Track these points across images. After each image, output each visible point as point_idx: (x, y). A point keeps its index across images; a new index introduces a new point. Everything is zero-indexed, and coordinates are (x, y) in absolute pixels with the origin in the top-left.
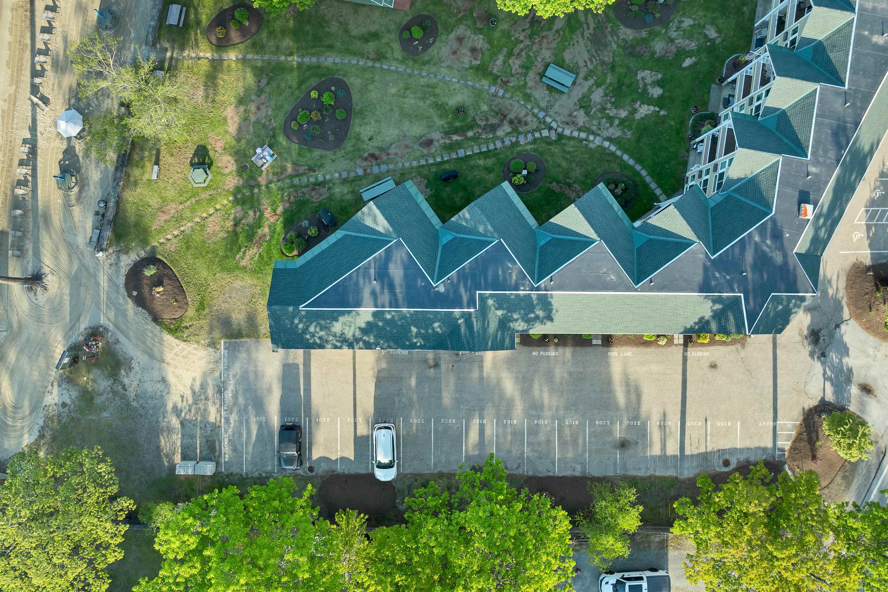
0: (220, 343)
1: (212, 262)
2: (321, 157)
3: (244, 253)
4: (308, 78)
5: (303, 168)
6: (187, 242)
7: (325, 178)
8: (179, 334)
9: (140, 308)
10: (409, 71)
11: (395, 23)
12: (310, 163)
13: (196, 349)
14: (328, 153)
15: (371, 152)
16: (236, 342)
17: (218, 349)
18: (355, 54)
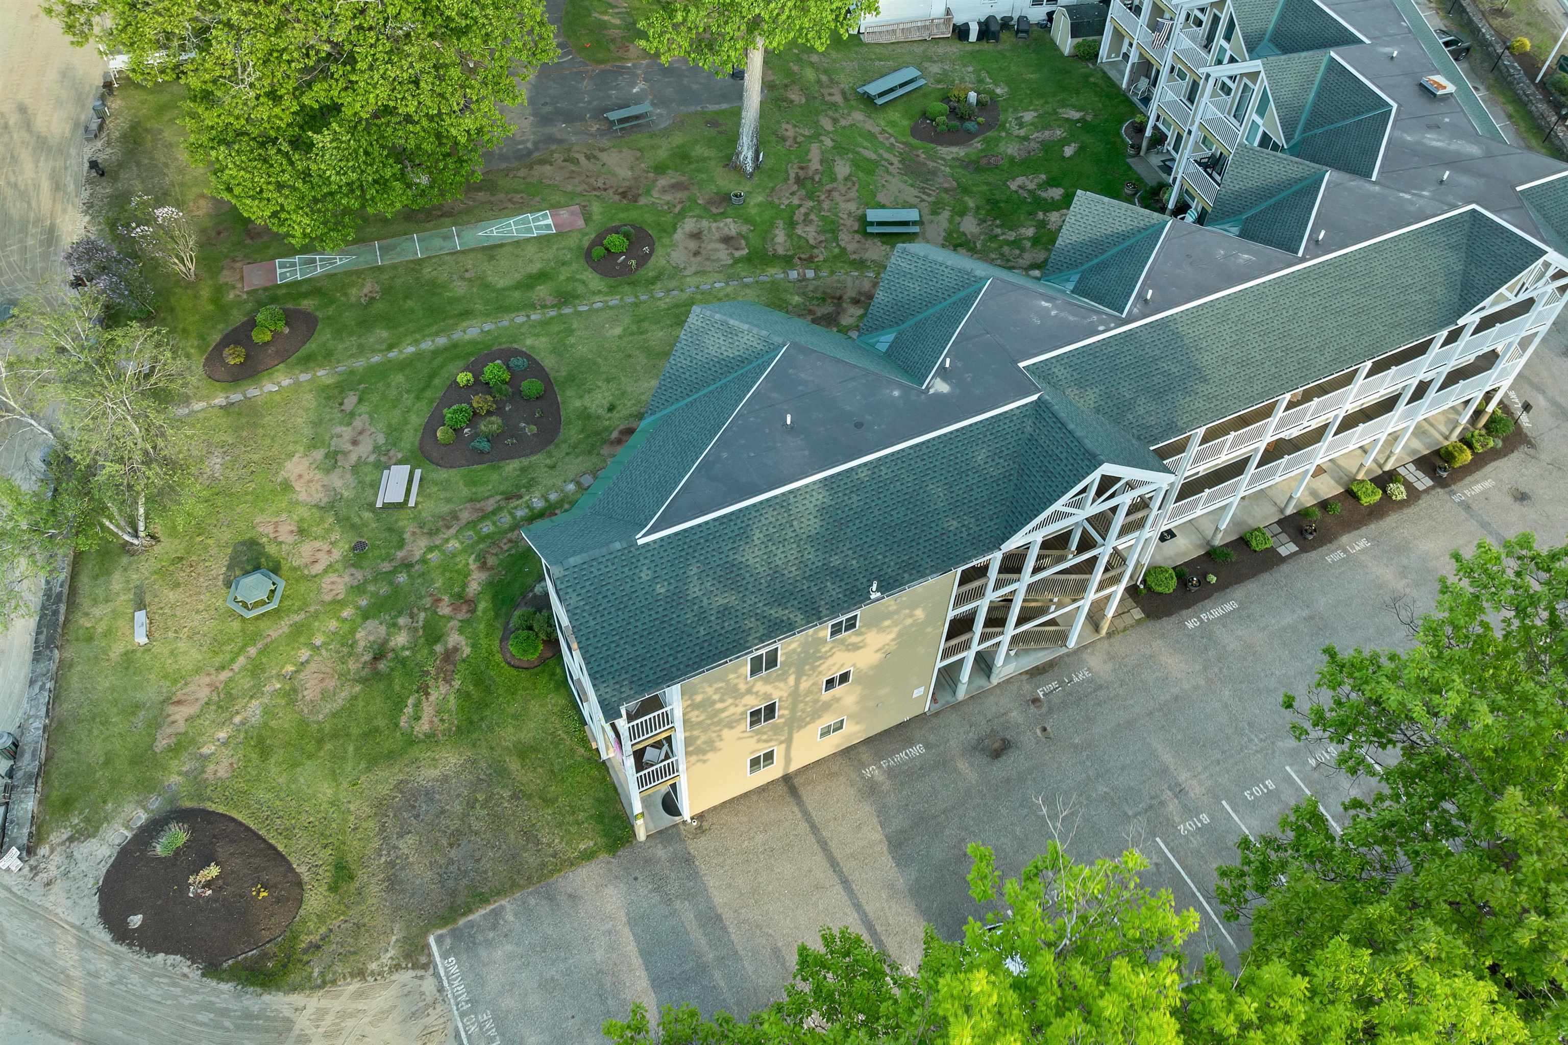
0: (427, 946)
1: (338, 758)
2: (523, 470)
3: (417, 705)
4: (442, 366)
5: (492, 501)
6: (261, 741)
7: (547, 500)
8: (295, 977)
9: (161, 956)
10: (630, 299)
11: (570, 249)
12: (502, 488)
13: (359, 995)
14: (534, 458)
15: (622, 427)
16: (471, 925)
17: (425, 967)
18: (518, 309)
